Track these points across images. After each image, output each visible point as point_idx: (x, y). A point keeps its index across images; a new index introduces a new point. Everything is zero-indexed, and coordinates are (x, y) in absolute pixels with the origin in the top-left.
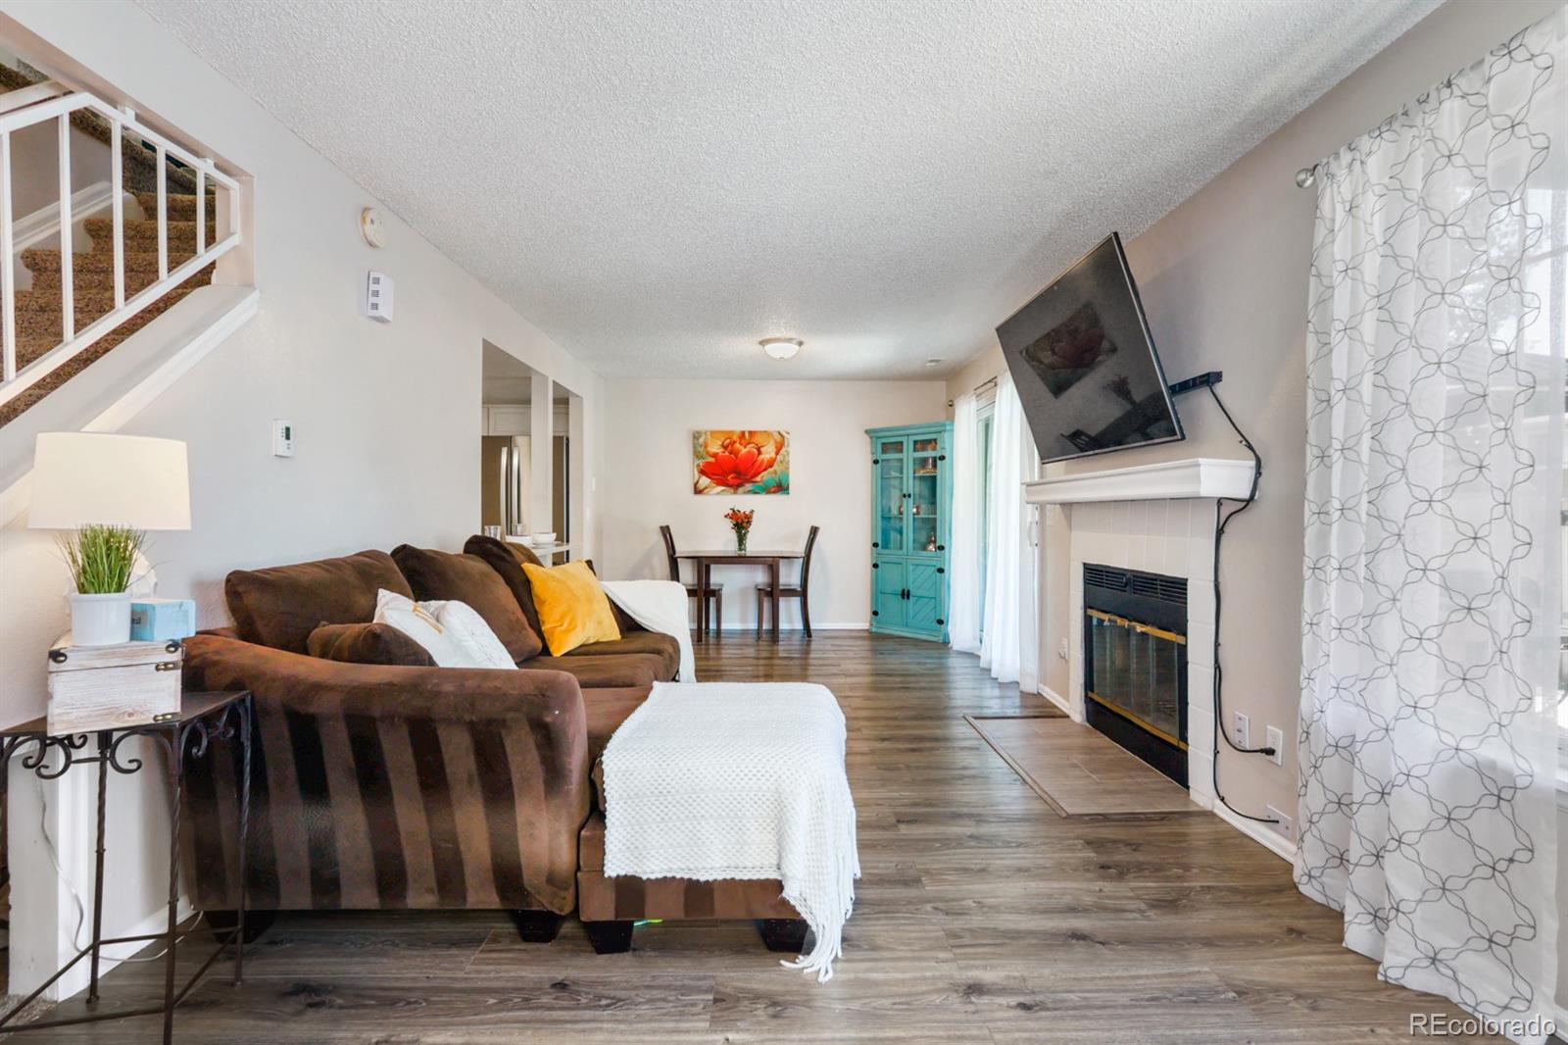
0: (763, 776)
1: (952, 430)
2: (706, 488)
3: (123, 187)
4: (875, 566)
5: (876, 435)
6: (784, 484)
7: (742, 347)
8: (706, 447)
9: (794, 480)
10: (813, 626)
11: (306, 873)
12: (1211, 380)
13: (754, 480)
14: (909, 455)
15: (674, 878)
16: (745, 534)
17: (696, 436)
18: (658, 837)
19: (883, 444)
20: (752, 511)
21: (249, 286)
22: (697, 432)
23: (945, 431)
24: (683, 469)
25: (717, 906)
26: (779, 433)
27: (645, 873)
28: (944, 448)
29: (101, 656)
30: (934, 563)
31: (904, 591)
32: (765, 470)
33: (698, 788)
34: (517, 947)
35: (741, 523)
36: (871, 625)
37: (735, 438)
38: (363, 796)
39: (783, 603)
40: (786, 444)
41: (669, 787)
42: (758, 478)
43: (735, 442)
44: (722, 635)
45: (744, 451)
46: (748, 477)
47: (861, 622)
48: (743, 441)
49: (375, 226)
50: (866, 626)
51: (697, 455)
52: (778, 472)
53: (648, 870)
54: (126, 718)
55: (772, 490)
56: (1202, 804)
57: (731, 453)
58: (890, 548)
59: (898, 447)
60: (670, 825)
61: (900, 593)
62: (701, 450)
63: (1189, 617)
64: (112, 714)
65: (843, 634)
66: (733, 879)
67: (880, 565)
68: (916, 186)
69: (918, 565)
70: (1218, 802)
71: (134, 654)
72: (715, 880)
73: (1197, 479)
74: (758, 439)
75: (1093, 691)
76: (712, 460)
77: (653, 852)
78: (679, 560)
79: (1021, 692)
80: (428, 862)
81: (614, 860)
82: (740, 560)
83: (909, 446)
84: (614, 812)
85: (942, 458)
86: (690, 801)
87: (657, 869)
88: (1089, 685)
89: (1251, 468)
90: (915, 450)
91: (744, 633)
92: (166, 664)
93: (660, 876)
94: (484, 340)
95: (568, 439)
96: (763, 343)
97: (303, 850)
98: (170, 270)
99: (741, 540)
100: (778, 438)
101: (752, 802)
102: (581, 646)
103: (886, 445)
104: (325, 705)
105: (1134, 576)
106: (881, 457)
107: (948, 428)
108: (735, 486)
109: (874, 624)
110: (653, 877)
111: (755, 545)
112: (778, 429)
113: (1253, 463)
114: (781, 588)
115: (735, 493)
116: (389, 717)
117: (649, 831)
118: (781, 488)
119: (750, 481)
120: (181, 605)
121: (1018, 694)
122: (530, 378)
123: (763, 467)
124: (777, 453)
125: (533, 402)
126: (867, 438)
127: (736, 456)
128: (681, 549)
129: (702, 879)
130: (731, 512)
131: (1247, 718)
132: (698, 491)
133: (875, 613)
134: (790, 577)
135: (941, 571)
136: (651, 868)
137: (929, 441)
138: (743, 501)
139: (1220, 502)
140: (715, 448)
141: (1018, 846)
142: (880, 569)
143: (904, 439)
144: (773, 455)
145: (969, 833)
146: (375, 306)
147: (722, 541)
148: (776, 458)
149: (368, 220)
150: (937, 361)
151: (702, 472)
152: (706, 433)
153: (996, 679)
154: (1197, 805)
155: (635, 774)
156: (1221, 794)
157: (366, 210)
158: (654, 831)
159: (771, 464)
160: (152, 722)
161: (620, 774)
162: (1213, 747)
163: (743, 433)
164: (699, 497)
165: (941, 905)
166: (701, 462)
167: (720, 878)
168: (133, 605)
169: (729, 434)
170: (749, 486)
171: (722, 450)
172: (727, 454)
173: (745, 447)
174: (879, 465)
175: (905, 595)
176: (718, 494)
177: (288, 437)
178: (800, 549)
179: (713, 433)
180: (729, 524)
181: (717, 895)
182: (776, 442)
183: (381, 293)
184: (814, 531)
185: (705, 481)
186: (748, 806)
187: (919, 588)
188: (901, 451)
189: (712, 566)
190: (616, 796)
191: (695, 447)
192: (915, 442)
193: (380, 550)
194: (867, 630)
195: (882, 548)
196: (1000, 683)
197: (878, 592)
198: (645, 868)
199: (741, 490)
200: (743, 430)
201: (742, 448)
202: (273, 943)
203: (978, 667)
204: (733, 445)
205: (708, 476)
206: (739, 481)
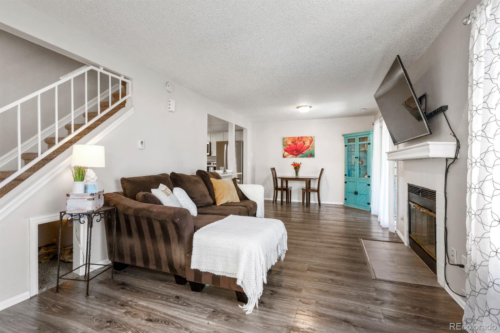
0: (234, 245)
1: (373, 134)
2: (287, 156)
3: (122, 85)
4: (346, 182)
5: (345, 136)
6: (313, 153)
7: (292, 109)
8: (287, 143)
9: (316, 153)
10: (322, 202)
11: (129, 254)
12: (443, 109)
13: (302, 153)
14: (357, 143)
15: (209, 272)
16: (298, 171)
17: (284, 139)
18: (205, 260)
19: (348, 139)
20: (301, 163)
21: (132, 106)
22: (284, 138)
23: (370, 134)
24: (280, 150)
25: (221, 283)
26: (311, 137)
27: (201, 270)
28: (370, 140)
29: (76, 196)
30: (366, 182)
31: (355, 192)
32: (306, 149)
33: (216, 246)
34: (174, 285)
35: (297, 167)
36: (344, 203)
37: (296, 139)
38: (139, 237)
39: (312, 194)
40: (313, 141)
41: (209, 245)
42: (304, 152)
43: (296, 141)
44: (292, 204)
45: (299, 143)
46: (300, 152)
47: (341, 202)
48: (299, 140)
49: (169, 87)
50: (342, 204)
51: (284, 145)
52: (311, 150)
53: (202, 269)
54: (81, 211)
55: (309, 156)
56: (441, 285)
57: (295, 144)
58: (352, 176)
59: (354, 140)
60: (208, 256)
61: (354, 192)
62: (285, 143)
63: (437, 207)
64: (78, 210)
65: (334, 206)
66: (225, 276)
67: (347, 182)
68: (319, 51)
69: (360, 183)
70: (446, 284)
71: (83, 196)
72: (220, 275)
73: (428, 150)
74: (304, 139)
75: (411, 234)
76: (289, 147)
77: (203, 264)
78: (277, 179)
79: (389, 232)
80: (154, 257)
81: (193, 264)
82: (297, 179)
83: (357, 140)
84: (194, 250)
85: (369, 144)
86: (214, 250)
87: (204, 269)
88: (410, 232)
89: (455, 145)
90: (360, 141)
91: (299, 203)
92: (90, 199)
93: (205, 271)
94: (208, 114)
95: (243, 142)
96: (298, 108)
97: (129, 249)
98: (112, 105)
99: (297, 173)
100: (310, 138)
101: (231, 253)
102: (226, 203)
103: (349, 140)
104: (130, 212)
105: (422, 189)
106: (347, 144)
107: (371, 133)
108: (296, 155)
109: (345, 203)
110: (203, 271)
111: (301, 175)
112: (310, 136)
113: (456, 143)
114: (311, 189)
115: (296, 157)
116: (142, 217)
117: (203, 257)
118: (312, 155)
119: (301, 153)
120: (95, 185)
121: (388, 233)
122: (228, 124)
123: (306, 148)
124: (310, 144)
125: (229, 131)
126: (343, 138)
127: (296, 145)
128: (278, 175)
129: (216, 274)
130: (293, 163)
131: (455, 251)
132: (284, 157)
133: (346, 199)
134: (314, 185)
135: (369, 185)
136: (203, 269)
137: (365, 138)
138: (298, 160)
139: (447, 159)
140: (290, 143)
141: (346, 286)
142: (347, 184)
143: (355, 137)
144: (309, 144)
145: (331, 278)
146: (169, 108)
147: (291, 173)
148: (310, 146)
149: (167, 86)
150: (366, 109)
151: (286, 151)
152: (287, 138)
153: (381, 226)
154: (439, 284)
155: (201, 240)
156: (448, 282)
157: (167, 83)
158: (204, 257)
159: (308, 147)
160: (87, 212)
161: (197, 240)
162: (444, 262)
163: (299, 137)
164: (285, 159)
165: (303, 300)
166: (285, 147)
167: (221, 275)
168: (85, 185)
169: (294, 138)
170: (301, 155)
171: (292, 143)
172: (293, 144)
173: (299, 142)
174: (347, 147)
175: (356, 193)
176: (291, 157)
177: (142, 144)
178: (318, 176)
179: (289, 138)
180: (293, 167)
181: (221, 280)
182: (310, 140)
183: (171, 104)
184: (322, 170)
185: (286, 153)
186: (229, 254)
187: (361, 191)
188: (354, 142)
189: (289, 181)
190: (195, 245)
191: (283, 143)
192: (360, 138)
193: (166, 173)
194: (342, 205)
195: (348, 176)
196: (382, 228)
197: (347, 192)
198: (201, 268)
199: (298, 156)
200: (299, 136)
201: (298, 142)
202: (125, 272)
203: (377, 221)
204: (295, 142)
205: (287, 152)
206: (297, 153)
